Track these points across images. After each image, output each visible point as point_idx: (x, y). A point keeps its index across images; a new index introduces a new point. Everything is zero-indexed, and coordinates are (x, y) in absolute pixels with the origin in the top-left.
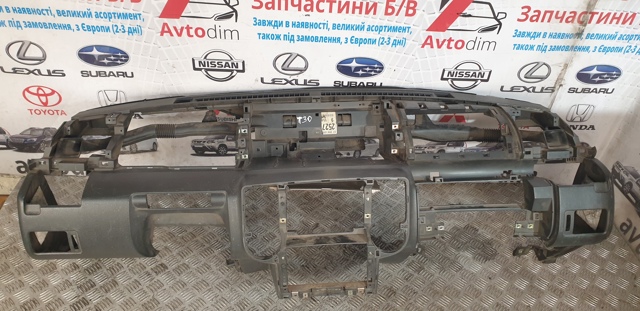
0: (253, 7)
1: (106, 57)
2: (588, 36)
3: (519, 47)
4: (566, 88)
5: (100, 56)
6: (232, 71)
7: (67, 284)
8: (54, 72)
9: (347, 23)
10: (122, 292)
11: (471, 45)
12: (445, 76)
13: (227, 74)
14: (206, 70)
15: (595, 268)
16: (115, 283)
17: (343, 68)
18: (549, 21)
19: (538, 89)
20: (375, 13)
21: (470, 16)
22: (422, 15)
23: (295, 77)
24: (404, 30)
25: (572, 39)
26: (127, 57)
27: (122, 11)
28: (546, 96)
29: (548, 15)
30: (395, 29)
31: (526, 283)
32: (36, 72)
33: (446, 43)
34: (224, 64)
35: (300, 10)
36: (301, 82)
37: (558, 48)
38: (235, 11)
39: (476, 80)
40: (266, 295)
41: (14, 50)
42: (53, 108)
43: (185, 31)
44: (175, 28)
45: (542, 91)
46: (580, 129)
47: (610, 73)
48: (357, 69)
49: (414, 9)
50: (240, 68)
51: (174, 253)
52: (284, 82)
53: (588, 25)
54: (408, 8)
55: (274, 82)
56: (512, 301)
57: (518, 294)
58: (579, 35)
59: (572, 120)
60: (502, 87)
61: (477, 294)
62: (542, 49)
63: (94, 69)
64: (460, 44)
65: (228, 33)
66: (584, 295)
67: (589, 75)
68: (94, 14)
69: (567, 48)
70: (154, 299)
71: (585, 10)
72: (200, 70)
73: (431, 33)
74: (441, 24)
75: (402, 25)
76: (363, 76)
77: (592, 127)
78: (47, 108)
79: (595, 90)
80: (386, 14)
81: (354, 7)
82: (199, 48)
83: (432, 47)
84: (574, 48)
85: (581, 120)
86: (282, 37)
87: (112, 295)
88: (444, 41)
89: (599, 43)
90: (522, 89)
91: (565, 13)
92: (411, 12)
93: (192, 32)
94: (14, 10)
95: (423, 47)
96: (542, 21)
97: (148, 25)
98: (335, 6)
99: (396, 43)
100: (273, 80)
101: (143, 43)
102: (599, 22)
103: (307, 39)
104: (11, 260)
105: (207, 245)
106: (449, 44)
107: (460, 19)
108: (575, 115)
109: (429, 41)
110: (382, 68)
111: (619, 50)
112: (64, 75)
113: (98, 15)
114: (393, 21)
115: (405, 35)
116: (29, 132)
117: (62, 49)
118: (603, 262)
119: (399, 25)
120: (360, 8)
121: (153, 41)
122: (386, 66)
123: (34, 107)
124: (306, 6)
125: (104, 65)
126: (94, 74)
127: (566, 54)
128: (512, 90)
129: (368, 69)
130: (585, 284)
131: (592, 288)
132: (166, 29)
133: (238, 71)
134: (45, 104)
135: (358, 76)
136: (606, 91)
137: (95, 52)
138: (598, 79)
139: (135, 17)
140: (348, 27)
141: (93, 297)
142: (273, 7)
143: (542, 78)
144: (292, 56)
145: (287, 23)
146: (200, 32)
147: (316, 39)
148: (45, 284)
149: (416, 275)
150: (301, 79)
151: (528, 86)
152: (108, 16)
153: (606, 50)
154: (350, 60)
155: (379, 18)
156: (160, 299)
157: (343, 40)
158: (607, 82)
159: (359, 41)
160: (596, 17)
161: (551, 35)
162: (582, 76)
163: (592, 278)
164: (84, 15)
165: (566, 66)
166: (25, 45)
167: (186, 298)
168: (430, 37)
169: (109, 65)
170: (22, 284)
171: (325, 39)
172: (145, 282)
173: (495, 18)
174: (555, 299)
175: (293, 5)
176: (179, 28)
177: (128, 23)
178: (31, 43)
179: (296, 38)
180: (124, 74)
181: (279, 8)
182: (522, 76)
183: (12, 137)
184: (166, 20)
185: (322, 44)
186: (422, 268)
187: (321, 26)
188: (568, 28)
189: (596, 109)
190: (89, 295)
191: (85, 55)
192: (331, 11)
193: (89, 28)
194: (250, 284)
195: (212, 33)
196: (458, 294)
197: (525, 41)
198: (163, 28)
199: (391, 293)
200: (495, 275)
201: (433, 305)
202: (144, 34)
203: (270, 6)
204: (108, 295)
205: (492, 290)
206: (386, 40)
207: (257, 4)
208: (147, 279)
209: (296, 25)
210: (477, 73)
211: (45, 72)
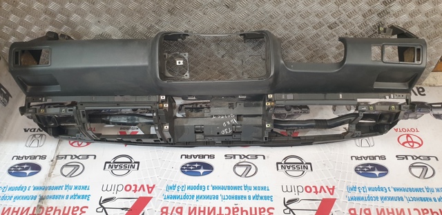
0: (273, 209)
1: (370, 170)
2: (35, 198)
3: (85, 188)
4: (48, 159)
5: (374, 170)
6: (285, 163)
7: (396, 15)
8: (403, 158)
9: (209, 201)
10: (360, 10)
11: (120, 188)
12: (136, 165)
13: (289, 161)
14: (302, 163)
15: (20, 29)
16: (364, 16)
17: (209, 168)
18: (65, 207)
19: (69, 157)
20: (190, 208)
21: (123, 209)
22: (156, 208)
23: (242, 160)
24: (168, 197)
25: (47, 195)
26: (356, 171)
27: (361, 202)
28: (62, 153)
30: (175, 197)
31: (72, 19)
32: (415, 158)
33: (138, 189)
34: (291, 168)
35: (242, 208)
36: (237, 157)
37: (56, 188)
38: (286, 205)
39: (114, 162)
40: (260, 9)
41: (430, 172)
42: (403, 133)
43: (318, 190)
44: (325, 192)
45: (66, 156)
46: (35, 129)
47: (16, 171)
48: (199, 168)
49: (163, 213)
50: (280, 166)
51: (323, 36)
52: (249, 157)
53: (36, 206)
54: (166, 213)
55: (256, 157)
56: (83, 6)
57: (77, 11)
58: (42, 199)
59: (41, 135)
60: (95, 158)
61: (108, 11)
62: (68, 187)
63: (378, 161)
64: (128, 188)
65: (289, 190)
66: (29, 10)
67: (32, 169)
68: (379, 199)
69: (50, 188)
70: (338, 5)
72: (307, 163)
73: (149, 195)
74: (142, 202)
75: (170, 200)
76: (195, 163)
78: (406, 133)
79: (26, 158)
80: (181, 208)
81: (204, 211)
82: (309, 179)
83: (148, 186)
84: (45, 188)
86: (253, 188)
87: (367, 8)
88: (139, 190)
89: (27, 193)
90: (80, 157)
92: (165, 210)
93: (314, 190)
94: (431, 200)
95: (154, 186)
96: (70, 207)
97: (343, 193)
98: (217, 212)
99: (173, 188)
100: (257, 158)
101: (346, 180)
102: (28, 209)
103: (235, 188)
104: (433, 31)
105: (300, 42)
106: (136, 188)
107: (130, 206)
108: (39, 139)
109: (150, 189)
110: (182, 169)
111: (11, 189)
112: (397, 156)
113: (377, 198)
114: (177, 203)
115: (167, 193)
116: (418, 116)
117: (399, 174)
118: (14, 34)
119: (172, 200)
120: (200, 211)
121: (339, 182)
122: (179, 170)
123: (415, 133)
124: (238, 211)
125: (371, 164)
126: (377, 158)
127: (50, 184)
128: (87, 157)
129: (192, 168)
130: (27, 19)
131: (22, 16)
132: (331, 191)
133: (281, 163)
134: (408, 136)
135: (198, 163)
136: (18, 158)
137: (377, 173)
138: (25, 166)
139: (352, 199)
140: (208, 197)
141: (379, 6)
142: (260, 209)
143: (66, 165)
144: (245, 175)
145: (249, 199)
146: (308, 189)
147: (229, 188)
148: (411, 15)
149: (153, 24)
150: (238, 159)
151: (76, 160)
152: (370, 198)
153: (21, 188)
154: (205, 174)
155: (186, 204)
156: (335, 6)
157: (211, 188)
158: (18, 165)
159: (199, 188)
160: (30, 212)
161: (63, 197)
162: (37, 168)
163: (22, 23)
164: (385, 199)
165: (50, 175)
166: (423, 176)
167: (316, 7)
168: (150, 192)
169: (368, 164)
170: (427, 15)
171: (223, 188)
172: (344, 16)
173: (104, 208)
174: (50, 7)
175: (246, 211)
176: (323, 192)
177: (356, 194)
178: (419, 178)
179: (243, 188)
180: (357, 158)
181: (256, 208)
182: (81, 166)
183: (429, 112)
184: (332, 197)
185: (225, 184)
186: (149, 28)
187: (226, 197)
188: (51, 203)
189: (24, 144)
190: (382, 8)
191: (384, 170)
192: (220, 208)
193: (381, 189)
194: (271, 16)
195: (300, 189)
196: (123, 11)
197: (81, 192)
198: (333, 191)
199: (171, 12)
200: (95, 24)
201: (141, 3)
202: (345, 187)
203: (262, 210)
204: (369, 8)
205: (97, 14)
206: (180, 190)
207: (271, 211)
208: (342, 19)
209: (243, 197)
210: (114, 168)
211: (409, 158)
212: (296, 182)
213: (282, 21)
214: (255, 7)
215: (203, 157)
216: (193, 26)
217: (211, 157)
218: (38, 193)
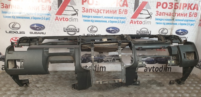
0: (82, 12)
1: (38, 27)
2: (176, 20)
3: (158, 23)
6: (75, 32)
7: (14, 94)
8: (22, 32)
9: (108, 16)
11: (144, 23)
12: (138, 33)
13: (74, 33)
14: (68, 32)
17: (108, 31)
18: (164, 15)
20: (116, 13)
21: (142, 14)
22: (129, 14)
23: (94, 34)
26: (44, 27)
27: (45, 13)
29: (164, 13)
30: (122, 18)
32: (16, 32)
33: (137, 22)
34: (73, 29)
35: (95, 13)
37: (169, 24)
38: (77, 13)
41: (11, 25)
43: (62, 19)
44: (60, 18)
47: (185, 32)
48: (112, 31)
49: (126, 12)
50: (78, 31)
52: (91, 35)
53: (175, 17)
57: (175, 94)
58: (173, 20)
62: (164, 24)
63: (34, 31)
64: (141, 23)
65: (75, 19)
67: (179, 32)
68: (37, 14)
71: (173, 12)
72: (66, 31)
73: (132, 19)
74: (135, 16)
75: (124, 17)
76: (114, 33)
79: (182, 37)
80: (119, 13)
81: (110, 12)
82: (66, 24)
83: (133, 23)
84: (173, 24)
86: (90, 21)
88: (136, 21)
89: (179, 22)
91: (168, 13)
92: (126, 13)
93: (64, 19)
94: (14, 13)
95: (130, 23)
96: (162, 15)
97: (52, 17)
98: (105, 11)
99: (123, 22)
100: (87, 35)
101: (50, 23)
102: (178, 16)
103: (97, 21)
106: (138, 23)
107: (140, 15)
111: (185, 24)
112: (24, 33)
114: (121, 16)
115: (125, 20)
117: (25, 25)
119: (123, 17)
120: (112, 12)
121: (53, 22)
122: (120, 30)
124: (97, 11)
125: (37, 30)
126: (34, 33)
127: (171, 25)
129: (115, 31)
132: (57, 18)
133: (77, 32)
135: (112, 33)
136: (185, 38)
137: (35, 26)
138: (182, 34)
139: (49, 15)
140: (109, 18)
142: (88, 12)
143: (166, 33)
144: (93, 27)
145: (92, 16)
146: (67, 19)
147: (100, 21)
150: (96, 34)
152: (41, 14)
153: (182, 24)
154: (110, 28)
155: (117, 15)
157: (107, 22)
158: (185, 35)
159: (112, 22)
160: (177, 14)
161: (166, 20)
163: (199, 90)
164: (34, 14)
165: (172, 29)
166: (15, 24)
168: (132, 20)
171: (102, 21)
173: (149, 14)
175: (93, 11)
176: (61, 18)
177: (46, 17)
178: (17, 23)
179: (94, 21)
180: (43, 33)
181: (90, 12)
182: (160, 33)
184: (57, 16)
185: (101, 23)
187: (101, 17)
188: (170, 18)
191: (32, 27)
192: (104, 13)
193: (35, 18)
195: (70, 20)
197: (159, 21)
198: (56, 18)
200: (165, 90)
202: (51, 20)
203: (87, 11)
205: (165, 93)
206: (120, 21)
207: (84, 11)
208: (43, 92)
209: (94, 17)
210: (147, 32)
211: (19, 32)
212: (72, 23)
218: (175, 22)
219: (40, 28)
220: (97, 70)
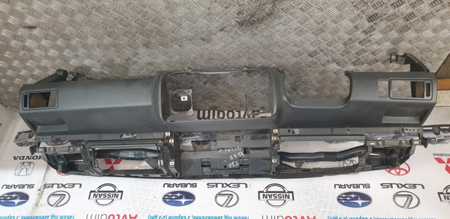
1: (353, 199)
3: (70, 218)
4: (36, 188)
5: (357, 199)
6: (267, 192)
8: (388, 187)
10: (340, 39)
12: (120, 194)
13: (271, 189)
14: (284, 192)
16: (345, 44)
17: (190, 197)
19: (55, 186)
23: (224, 189)
26: (338, 200)
28: (49, 182)
31: (50, 54)
32: (400, 186)
34: (273, 197)
36: (220, 186)
37: (43, 218)
39: (99, 191)
40: (236, 41)
41: (415, 202)
45: (53, 185)
46: (24, 157)
47: (5, 201)
48: (181, 197)
50: (261, 194)
51: (303, 64)
52: (231, 185)
55: (238, 185)
59: (30, 163)
60: (80, 187)
61: (84, 46)
62: (54, 217)
63: (361, 190)
64: (112, 218)
66: (7, 47)
67: (20, 199)
69: (37, 218)
70: (317, 35)
72: (288, 192)
76: (177, 192)
77: (15, 158)
79: (15, 186)
82: (289, 208)
83: (130, 216)
84: (32, 218)
85: (23, 163)
86: (233, 218)
87: (347, 37)
90: (66, 186)
95: (136, 215)
100: (239, 187)
101: (327, 210)
108: (28, 167)
110: (164, 198)
112: (382, 185)
117: (382, 203)
121: (320, 212)
122: (161, 200)
125: (354, 193)
126: (361, 186)
127: (37, 214)
128: (73, 185)
129: (173, 197)
133: (263, 192)
135: (181, 192)
136: (8, 187)
137: (360, 202)
138: (14, 196)
141: (360, 35)
143: (53, 194)
144: (226, 205)
147: (210, 218)
148: (394, 43)
149: (130, 56)
150: (220, 188)
151: (63, 189)
153: (9, 218)
154: (187, 203)
156: (312, 36)
158: (8, 194)
162: (25, 197)
165: (37, 205)
166: (407, 206)
167: (293, 37)
169: (350, 193)
170: (410, 42)
171: (204, 218)
172: (324, 45)
174: (27, 44)
178: (403, 207)
180: (340, 186)
182: (67, 195)
185: (206, 215)
186: (127, 61)
189: (14, 172)
190: (363, 36)
191: (367, 199)
194: (248, 47)
196: (99, 46)
199: (147, 45)
200: (74, 58)
201: (116, 39)
202: (326, 218)
204: (349, 37)
205: (74, 49)
208: (322, 48)
210: (98, 197)
211: (394, 186)
212: (276, 212)
213: (260, 51)
214: (230, 40)
215: (186, 186)
216: (171, 58)
217: (194, 186)
219: (348, 199)
220: (216, 112)
